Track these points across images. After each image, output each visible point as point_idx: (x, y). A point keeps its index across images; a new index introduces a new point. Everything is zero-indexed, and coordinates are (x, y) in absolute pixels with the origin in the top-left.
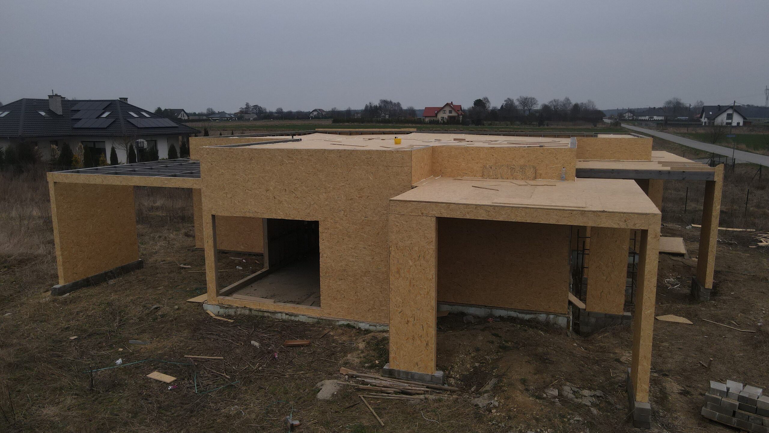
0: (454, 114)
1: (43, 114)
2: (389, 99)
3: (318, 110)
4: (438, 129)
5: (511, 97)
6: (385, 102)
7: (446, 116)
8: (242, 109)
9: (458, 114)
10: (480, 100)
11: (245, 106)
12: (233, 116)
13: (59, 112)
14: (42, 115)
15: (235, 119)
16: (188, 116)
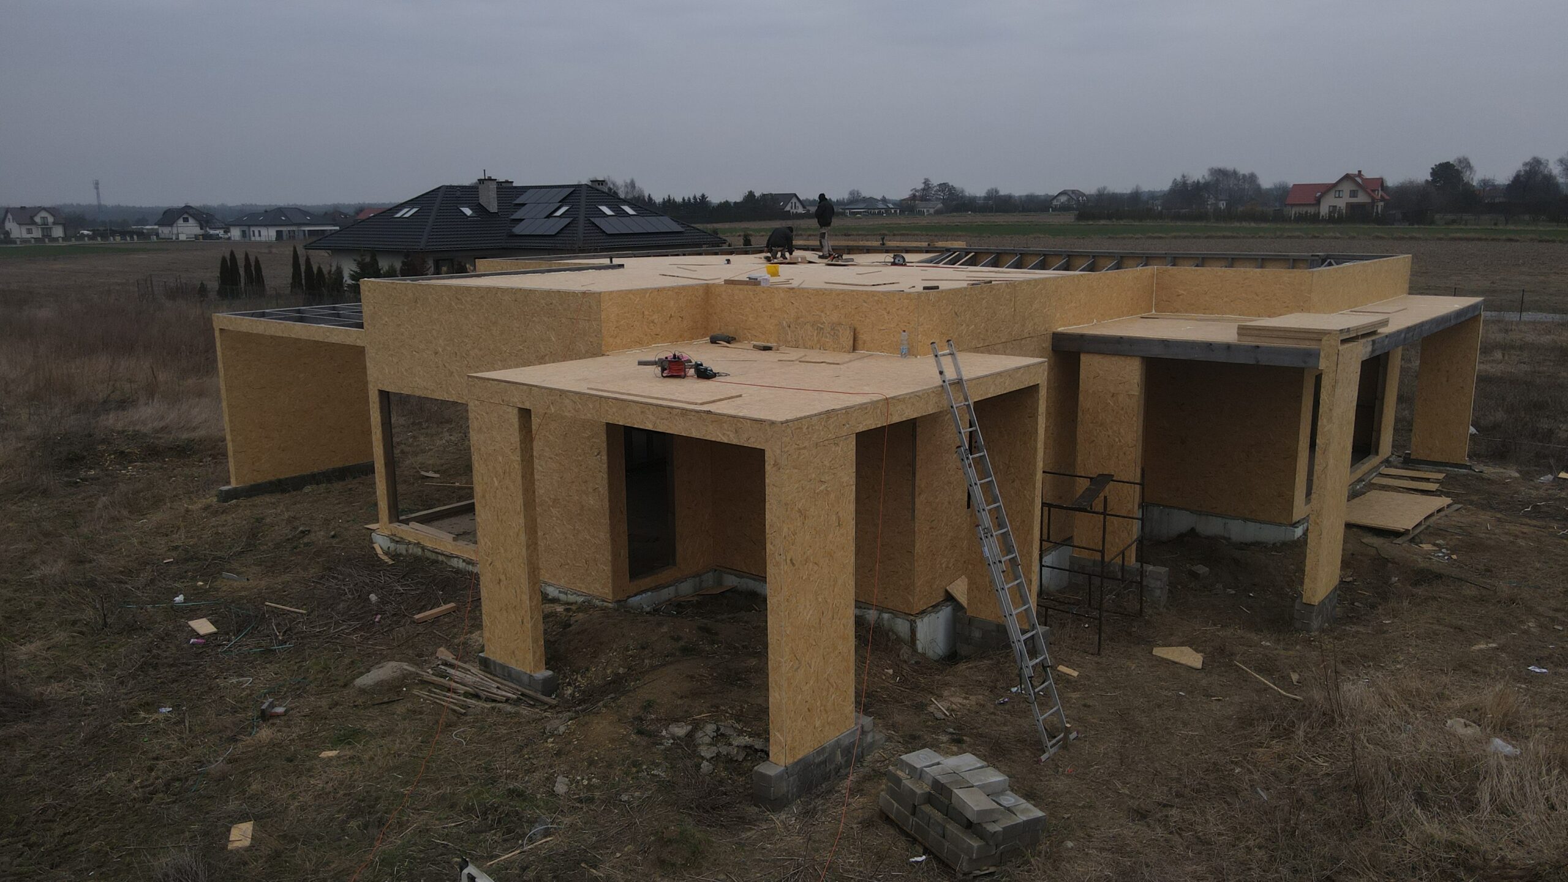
0: (1362, 198)
1: (468, 212)
2: (1229, 166)
3: (1070, 193)
4: (1297, 233)
5: (1542, 156)
6: (1221, 174)
7: (1341, 203)
8: (916, 191)
9: (1373, 199)
10: (1448, 163)
11: (922, 186)
12: (891, 206)
13: (493, 208)
14: (465, 215)
15: (895, 211)
16: (804, 207)
